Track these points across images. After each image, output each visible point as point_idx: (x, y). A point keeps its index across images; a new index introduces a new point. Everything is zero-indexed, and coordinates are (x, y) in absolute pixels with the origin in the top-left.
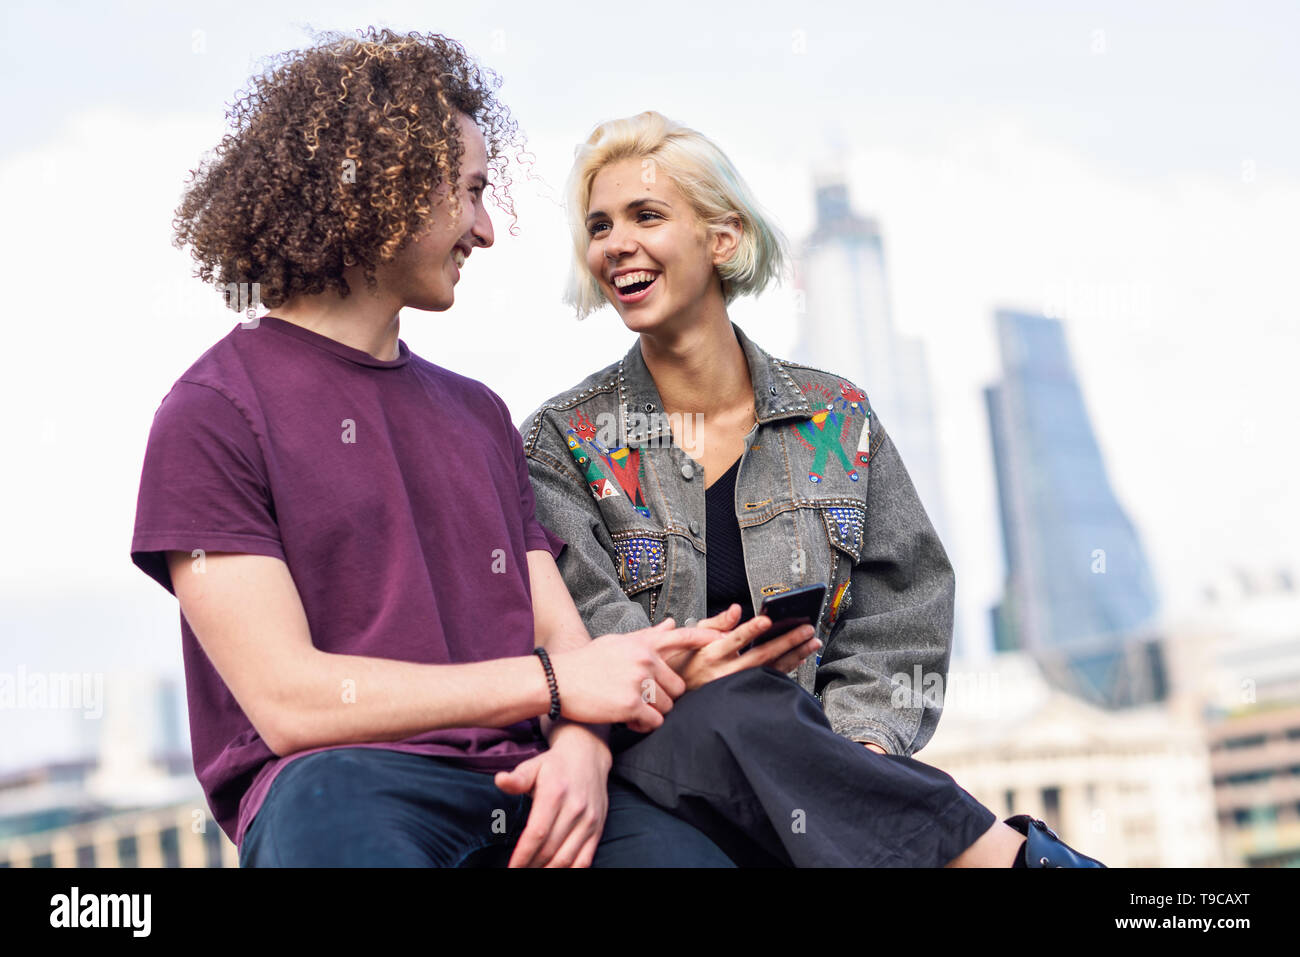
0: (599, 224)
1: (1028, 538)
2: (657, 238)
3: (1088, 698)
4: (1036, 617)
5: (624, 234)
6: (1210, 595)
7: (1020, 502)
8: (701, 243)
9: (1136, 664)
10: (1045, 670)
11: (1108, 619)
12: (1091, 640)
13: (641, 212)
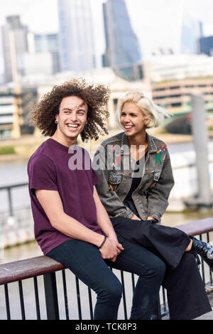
0: (124, 114)
1: (111, 39)
2: (135, 120)
3: (125, 79)
4: (113, 58)
5: (128, 118)
6: (154, 54)
7: (110, 31)
8: (143, 121)
9: (136, 70)
10: (114, 71)
11: (130, 59)
12: (126, 64)
13: (132, 115)
